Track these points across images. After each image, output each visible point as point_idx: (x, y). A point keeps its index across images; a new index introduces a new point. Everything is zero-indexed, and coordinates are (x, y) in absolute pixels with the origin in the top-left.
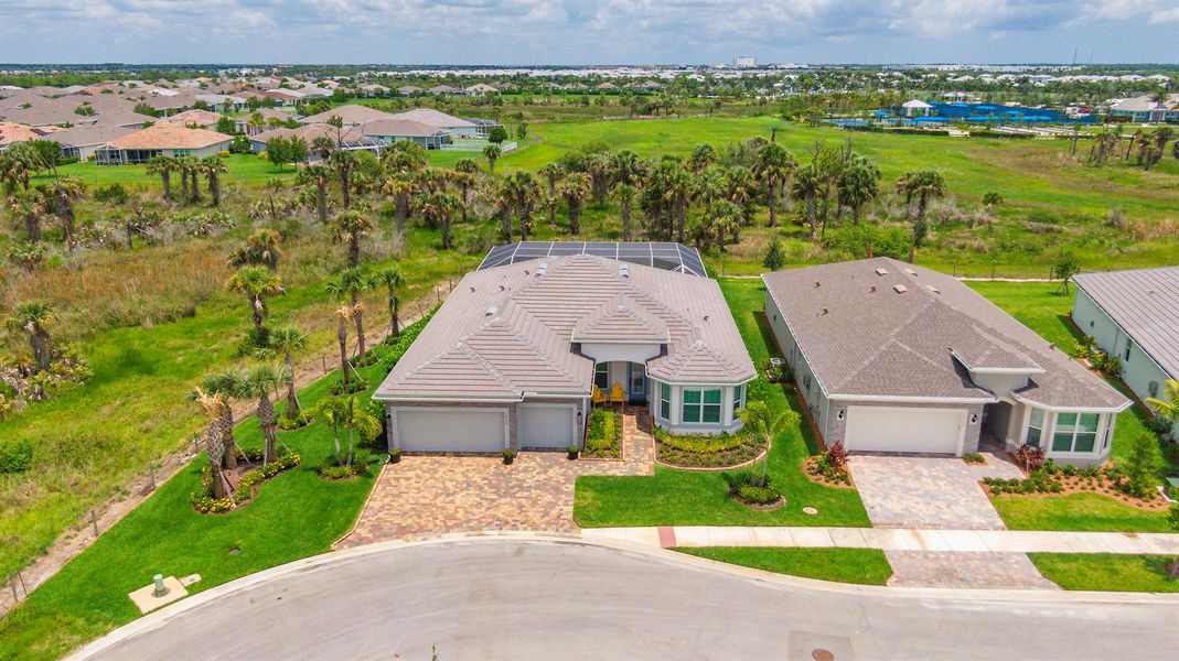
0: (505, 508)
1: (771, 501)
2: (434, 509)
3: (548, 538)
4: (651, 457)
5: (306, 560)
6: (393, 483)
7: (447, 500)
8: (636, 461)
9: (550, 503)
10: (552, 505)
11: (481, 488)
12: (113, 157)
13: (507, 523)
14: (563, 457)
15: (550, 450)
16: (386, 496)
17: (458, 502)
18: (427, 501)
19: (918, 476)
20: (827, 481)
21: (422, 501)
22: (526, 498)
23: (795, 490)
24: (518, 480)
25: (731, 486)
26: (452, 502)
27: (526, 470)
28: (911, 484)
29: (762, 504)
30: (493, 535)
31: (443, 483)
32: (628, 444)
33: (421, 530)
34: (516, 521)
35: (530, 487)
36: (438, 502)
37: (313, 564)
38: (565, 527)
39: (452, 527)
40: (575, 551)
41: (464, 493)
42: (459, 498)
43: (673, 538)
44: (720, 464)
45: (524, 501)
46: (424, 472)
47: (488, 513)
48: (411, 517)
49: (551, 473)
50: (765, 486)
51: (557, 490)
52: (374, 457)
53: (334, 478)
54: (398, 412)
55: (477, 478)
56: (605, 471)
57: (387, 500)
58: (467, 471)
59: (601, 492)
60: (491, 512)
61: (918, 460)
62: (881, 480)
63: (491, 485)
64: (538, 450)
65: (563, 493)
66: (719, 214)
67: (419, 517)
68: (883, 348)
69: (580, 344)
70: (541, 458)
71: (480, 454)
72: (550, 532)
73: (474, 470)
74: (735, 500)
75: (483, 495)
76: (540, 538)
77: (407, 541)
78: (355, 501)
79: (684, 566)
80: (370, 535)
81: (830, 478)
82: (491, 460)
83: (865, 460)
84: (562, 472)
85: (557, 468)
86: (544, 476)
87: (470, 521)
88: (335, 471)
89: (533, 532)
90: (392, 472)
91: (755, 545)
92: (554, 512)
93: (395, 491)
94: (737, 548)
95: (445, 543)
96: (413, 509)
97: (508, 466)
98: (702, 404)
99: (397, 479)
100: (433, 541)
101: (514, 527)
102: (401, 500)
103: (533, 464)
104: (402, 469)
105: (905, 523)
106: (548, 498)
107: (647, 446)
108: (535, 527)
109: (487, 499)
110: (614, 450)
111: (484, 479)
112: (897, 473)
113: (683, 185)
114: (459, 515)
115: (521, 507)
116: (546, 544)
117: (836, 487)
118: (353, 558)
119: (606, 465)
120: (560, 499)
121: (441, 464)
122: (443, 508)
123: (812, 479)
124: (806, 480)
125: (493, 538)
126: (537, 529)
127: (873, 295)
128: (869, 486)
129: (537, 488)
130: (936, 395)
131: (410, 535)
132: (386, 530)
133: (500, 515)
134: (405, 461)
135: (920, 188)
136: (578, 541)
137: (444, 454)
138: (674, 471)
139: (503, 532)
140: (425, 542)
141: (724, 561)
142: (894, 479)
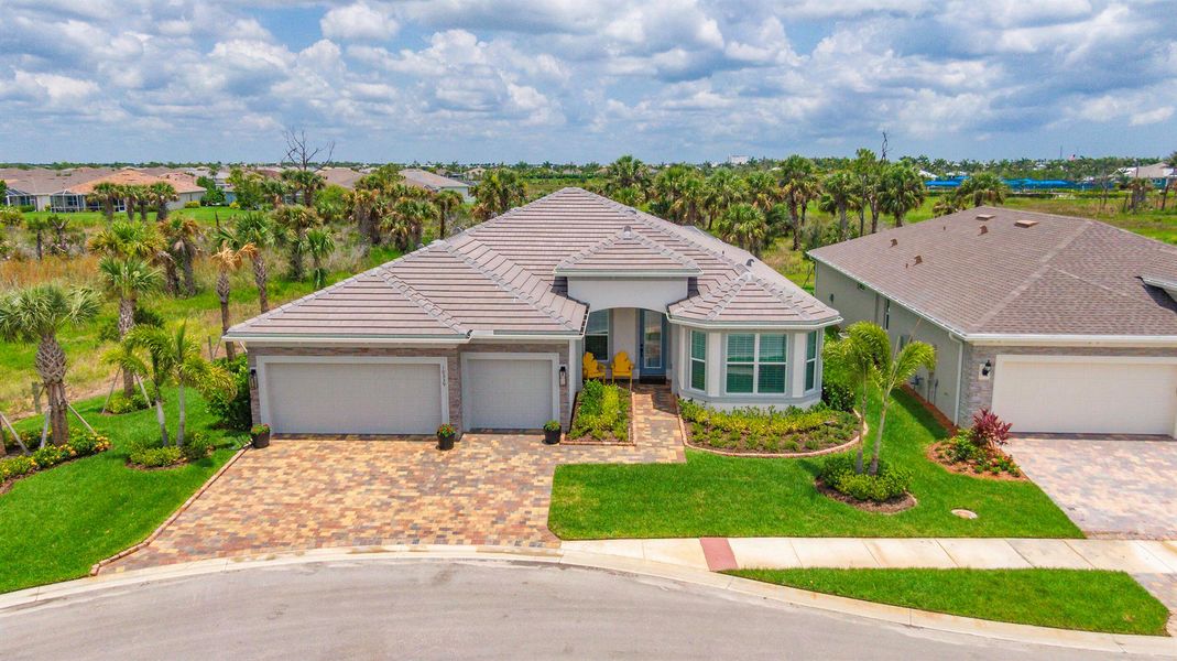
0: (431, 509)
1: (894, 498)
2: (303, 512)
3: (500, 556)
4: (678, 441)
5: (35, 590)
6: (247, 474)
7: (331, 498)
8: (654, 445)
9: (508, 503)
10: (512, 506)
11: (393, 482)
12: (70, 204)
13: (428, 532)
14: (536, 442)
15: (516, 431)
16: (227, 493)
17: (348, 502)
18: (295, 500)
19: (1126, 464)
20: (977, 472)
21: (287, 499)
22: (469, 495)
23: (929, 485)
24: (458, 471)
25: (818, 479)
26: (339, 501)
27: (473, 457)
28: (1122, 475)
29: (878, 502)
30: (400, 551)
31: (331, 475)
32: (641, 426)
33: (272, 542)
34: (446, 529)
35: (476, 481)
36: (314, 502)
37: (40, 598)
38: (532, 539)
39: (329, 539)
40: (549, 576)
41: (363, 488)
42: (351, 498)
43: (731, 556)
44: (794, 449)
45: (464, 501)
46: (304, 460)
47: (397, 517)
48: (259, 523)
49: (514, 461)
50: (879, 474)
51: (523, 484)
52: (228, 440)
53: (150, 467)
54: (268, 365)
55: (390, 469)
56: (604, 458)
57: (226, 498)
58: (376, 458)
59: (597, 486)
60: (405, 516)
61: (1115, 443)
62: (1067, 470)
63: (410, 478)
64: (496, 431)
65: (532, 487)
66: (739, 219)
67: (274, 523)
68: (1037, 275)
69: (565, 279)
70: (502, 443)
71: (402, 437)
72: (504, 546)
73: (387, 457)
74: (830, 498)
75: (395, 491)
76: (484, 556)
77: (238, 560)
78: (169, 499)
79: (757, 602)
80: (174, 551)
81: (980, 466)
82: (418, 445)
83: (1027, 443)
84: (533, 461)
85: (525, 455)
86: (502, 465)
87: (363, 529)
88: (151, 456)
89: (475, 547)
90: (250, 460)
91: (884, 566)
92: (515, 516)
93: (245, 486)
94: (852, 570)
95: (308, 565)
96: (266, 512)
97: (445, 453)
98: (756, 363)
99: (255, 470)
100: (286, 560)
101: (441, 539)
102: (251, 499)
103: (486, 449)
104: (269, 457)
105: (1141, 530)
106: (507, 495)
107: (670, 428)
108: (478, 539)
109: (400, 498)
110: (618, 430)
111: (402, 469)
112: (1090, 461)
113: (694, 193)
114: (344, 522)
115: (457, 508)
116: (492, 565)
117: (996, 479)
118: (128, 587)
119: (607, 451)
120: (526, 497)
121: (334, 450)
122: (320, 511)
123: (951, 469)
124: (940, 471)
125: (400, 556)
126: (482, 542)
127: (985, 236)
128: (1051, 478)
129: (488, 481)
130: (1142, 333)
131: (248, 552)
132: (206, 543)
133: (418, 521)
134: (276, 446)
135: (975, 192)
136: (556, 560)
137: (343, 437)
138: (719, 457)
139: (419, 547)
140: (270, 563)
141: (835, 593)
142: (1087, 469)
